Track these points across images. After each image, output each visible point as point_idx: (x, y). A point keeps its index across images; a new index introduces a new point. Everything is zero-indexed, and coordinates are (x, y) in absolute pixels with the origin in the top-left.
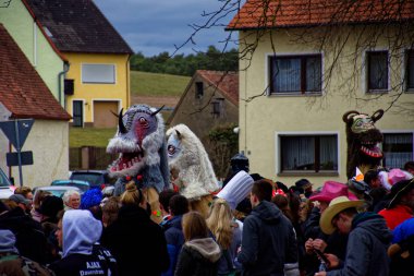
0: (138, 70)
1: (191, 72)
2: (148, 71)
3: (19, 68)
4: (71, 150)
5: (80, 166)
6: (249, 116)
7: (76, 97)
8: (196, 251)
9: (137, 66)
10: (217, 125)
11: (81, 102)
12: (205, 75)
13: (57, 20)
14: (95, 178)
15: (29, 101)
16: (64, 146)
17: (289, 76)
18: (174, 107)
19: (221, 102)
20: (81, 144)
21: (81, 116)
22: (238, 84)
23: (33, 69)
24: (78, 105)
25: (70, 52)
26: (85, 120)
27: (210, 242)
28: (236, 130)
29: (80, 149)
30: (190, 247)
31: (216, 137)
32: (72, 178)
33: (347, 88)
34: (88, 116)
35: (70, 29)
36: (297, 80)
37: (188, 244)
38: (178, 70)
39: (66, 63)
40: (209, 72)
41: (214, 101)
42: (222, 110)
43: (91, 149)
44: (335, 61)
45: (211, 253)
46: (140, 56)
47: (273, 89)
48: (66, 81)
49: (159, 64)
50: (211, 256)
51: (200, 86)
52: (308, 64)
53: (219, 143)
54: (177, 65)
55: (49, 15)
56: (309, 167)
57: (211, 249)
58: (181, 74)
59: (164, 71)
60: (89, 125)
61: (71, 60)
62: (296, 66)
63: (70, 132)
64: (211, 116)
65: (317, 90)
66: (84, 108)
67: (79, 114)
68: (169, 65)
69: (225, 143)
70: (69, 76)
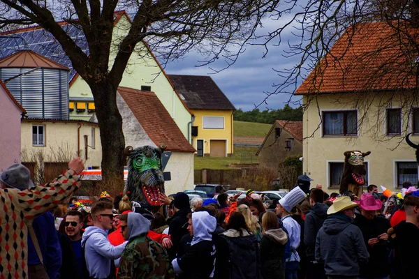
0: (239, 120)
1: (273, 122)
2: (245, 120)
3: (164, 120)
4: (195, 171)
5: (201, 182)
6: (309, 150)
7: (199, 137)
9: (238, 118)
10: (290, 155)
11: (202, 141)
12: (280, 123)
13: (188, 89)
14: (209, 189)
15: (169, 140)
16: (191, 168)
17: (335, 124)
18: (261, 144)
19: (292, 141)
20: (203, 167)
21: (202, 149)
22: (302, 129)
23: (172, 120)
24: (200, 142)
25: (195, 109)
26: (204, 152)
27: (280, 231)
28: (301, 159)
29: (201, 171)
30: (268, 235)
31: (289, 163)
32: (195, 189)
33: (372, 132)
34: (207, 149)
35: (196, 95)
36: (341, 127)
37: (267, 233)
38: (265, 120)
39: (193, 116)
40: (283, 121)
41: (287, 140)
42: (292, 146)
43: (208, 171)
44: (365, 114)
45: (281, 239)
46: (240, 111)
47: (325, 133)
48: (192, 127)
49: (253, 116)
50: (282, 241)
51: (278, 131)
52: (348, 116)
53: (290, 167)
54: (265, 117)
55: (183, 86)
57: (282, 236)
58: (267, 123)
59: (256, 121)
60: (207, 155)
61: (196, 114)
62: (340, 118)
63: (194, 159)
64: (285, 150)
65: (354, 133)
66: (204, 144)
67: (201, 148)
68: (260, 116)
69: (294, 167)
70: (195, 124)
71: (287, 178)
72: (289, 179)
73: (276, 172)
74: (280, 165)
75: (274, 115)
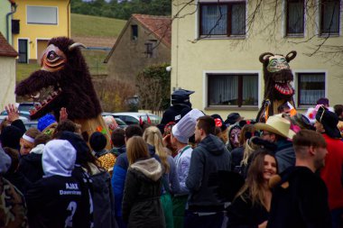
0: (77, 13)
1: (127, 16)
2: (85, 13)
4: (17, 82)
6: (179, 56)
7: (22, 36)
8: (139, 172)
9: (76, 9)
10: (151, 64)
11: (26, 41)
12: (139, 19)
16: (11, 80)
18: (111, 47)
19: (154, 43)
21: (26, 53)
24: (24, 43)
26: (29, 57)
27: (152, 162)
28: (168, 68)
30: (134, 169)
31: (151, 74)
33: (267, 32)
34: (33, 53)
36: (223, 23)
37: (133, 166)
38: (114, 14)
39: (13, 4)
40: (143, 16)
41: (148, 42)
42: (155, 51)
44: (258, 6)
47: (203, 32)
48: (13, 21)
49: (97, 8)
50: (154, 176)
51: (135, 29)
52: (233, 10)
53: (153, 80)
54: (113, 9)
56: (233, 102)
57: (154, 168)
58: (116, 17)
59: (101, 15)
60: (33, 61)
61: (18, 2)
63: (17, 68)
64: (144, 56)
65: (242, 33)
66: (29, 45)
67: (23, 51)
68: (106, 8)
69: (158, 80)
70: (16, 17)
71: (147, 95)
72: (150, 97)
73: (133, 86)
74: (138, 77)
75: (127, 7)
